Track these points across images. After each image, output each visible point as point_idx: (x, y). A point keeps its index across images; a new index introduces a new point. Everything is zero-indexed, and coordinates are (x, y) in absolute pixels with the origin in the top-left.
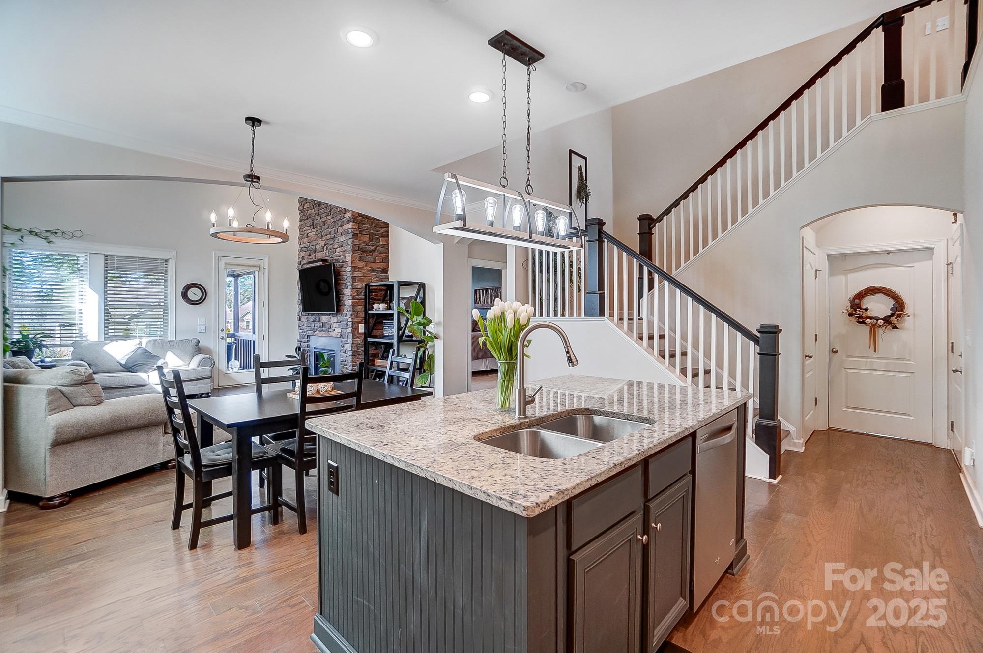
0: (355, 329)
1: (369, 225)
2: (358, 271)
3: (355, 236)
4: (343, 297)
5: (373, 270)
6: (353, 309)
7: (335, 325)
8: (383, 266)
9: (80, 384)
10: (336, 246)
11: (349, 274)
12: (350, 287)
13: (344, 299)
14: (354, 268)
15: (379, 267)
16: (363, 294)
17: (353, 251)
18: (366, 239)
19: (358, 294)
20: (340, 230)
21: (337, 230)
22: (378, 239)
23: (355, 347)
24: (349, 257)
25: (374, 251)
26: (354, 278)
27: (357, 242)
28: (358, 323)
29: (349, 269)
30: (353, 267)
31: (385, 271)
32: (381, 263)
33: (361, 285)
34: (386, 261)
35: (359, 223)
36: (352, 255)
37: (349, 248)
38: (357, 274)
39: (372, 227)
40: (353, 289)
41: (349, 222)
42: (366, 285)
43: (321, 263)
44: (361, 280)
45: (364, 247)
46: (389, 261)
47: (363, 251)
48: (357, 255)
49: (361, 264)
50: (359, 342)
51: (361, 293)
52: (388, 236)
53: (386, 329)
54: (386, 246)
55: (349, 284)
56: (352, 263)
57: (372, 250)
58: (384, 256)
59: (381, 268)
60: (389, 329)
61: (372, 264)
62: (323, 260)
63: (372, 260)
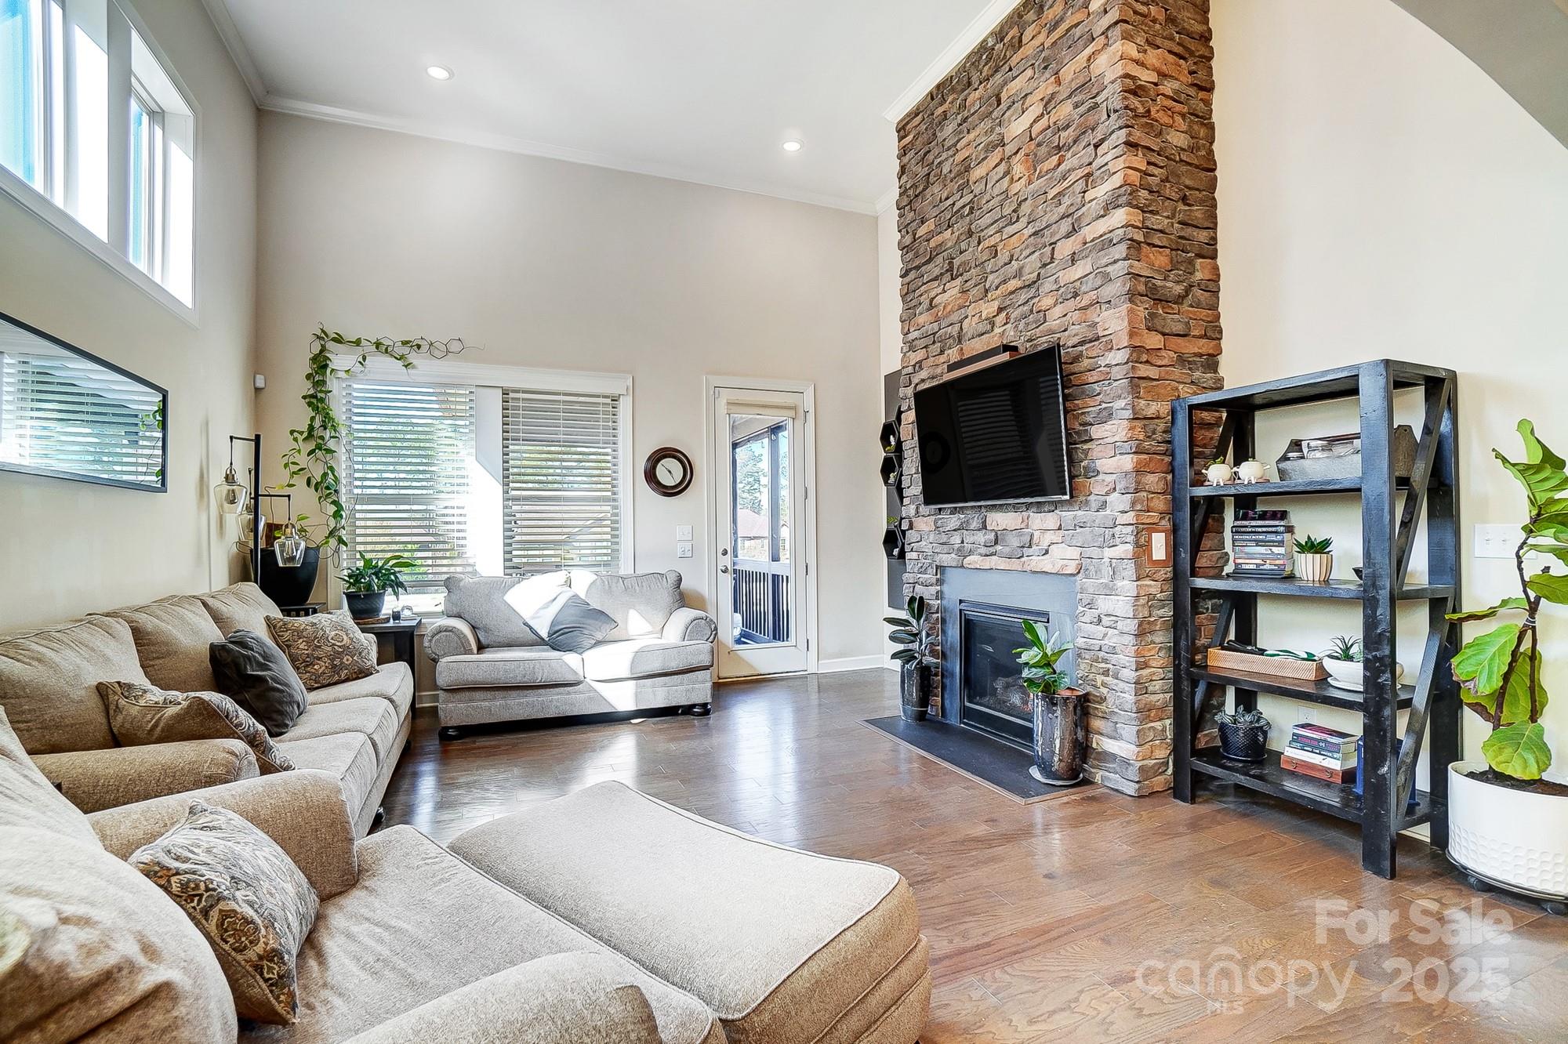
0: (1142, 548)
1: (1168, 217)
2: (1147, 362)
3: (1135, 246)
4: (1086, 452)
5: (1182, 360)
6: (1138, 483)
7: (1049, 537)
8: (1203, 346)
10: (1047, 302)
11: (1116, 374)
13: (1094, 454)
14: (1137, 355)
15: (1196, 350)
17: (1132, 296)
18: (1161, 259)
19: (1144, 439)
20: (1065, 249)
21: (1053, 254)
22: (1191, 262)
23: (1143, 605)
24: (1115, 321)
25: (1180, 299)
26: (1135, 387)
27: (1139, 267)
28: (1152, 528)
29: (1114, 359)
30: (1135, 348)
31: (1211, 362)
32: (1201, 337)
33: (1156, 407)
34: (1214, 332)
35: (1143, 212)
36: (1130, 311)
37: (1116, 288)
38: (1144, 371)
39: (1172, 224)
40: (1129, 420)
41: (1109, 207)
42: (1174, 404)
43: (1005, 357)
45: (1159, 283)
46: (1221, 332)
47: (1157, 297)
48: (1142, 312)
49: (1153, 341)
50: (1153, 591)
51: (1157, 432)
52: (1214, 257)
53: (1247, 549)
54: (1212, 287)
55: (1115, 406)
56: (1128, 339)
57: (1179, 296)
58: (1207, 316)
59: (1201, 355)
60: (1262, 550)
61: (1180, 340)
62: (1006, 348)
63: (1178, 328)
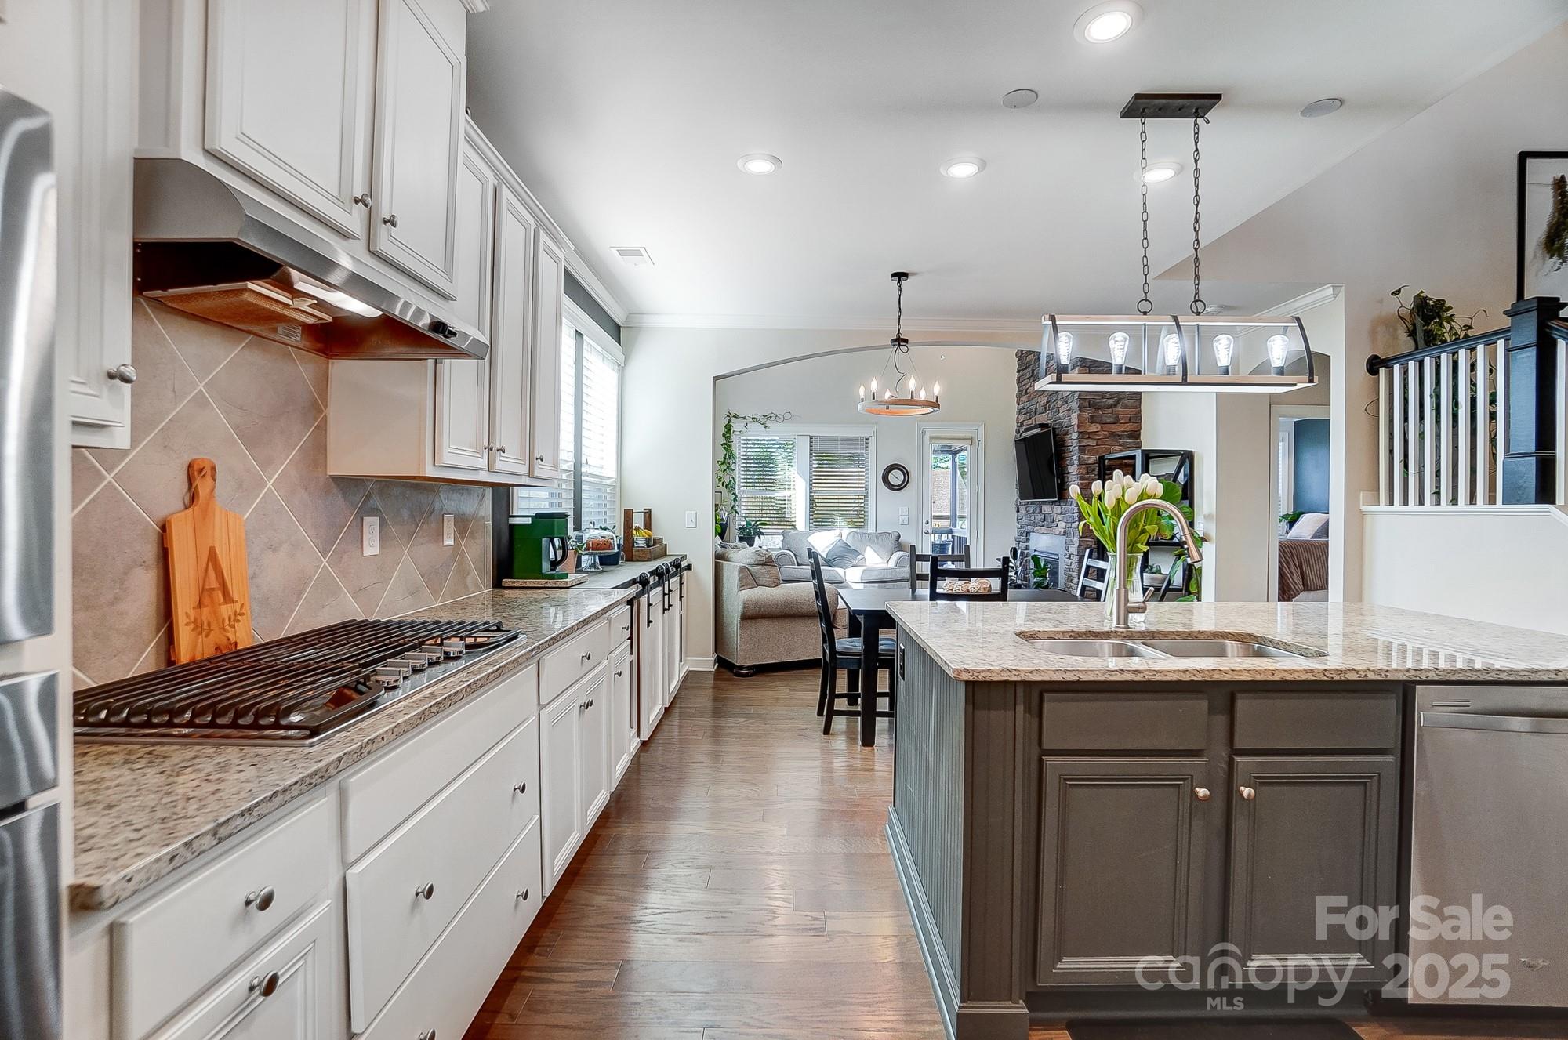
2: (1089, 438)
4: (1068, 477)
5: (1113, 435)
7: (1059, 518)
8: (1130, 427)
9: (762, 565)
10: (1060, 403)
11: (1075, 443)
12: (1076, 462)
14: (1082, 434)
15: (1123, 430)
16: (1096, 472)
17: (1081, 408)
19: (1088, 473)
24: (1074, 419)
25: (1115, 406)
26: (1082, 449)
29: (1075, 436)
30: (1080, 433)
31: (1135, 435)
32: (1127, 423)
33: (1093, 459)
34: (1136, 419)
36: (1079, 415)
37: (1075, 405)
38: (1085, 442)
40: (1080, 464)
42: (1101, 458)
43: (1038, 430)
44: (1093, 451)
45: (1098, 401)
46: (1141, 419)
48: (1087, 415)
49: (1094, 428)
51: (1094, 470)
54: (1137, 398)
55: (1075, 457)
56: (1078, 427)
57: (1112, 405)
58: (1132, 411)
59: (1127, 432)
61: (1113, 426)
62: (1042, 426)
63: (1112, 420)
